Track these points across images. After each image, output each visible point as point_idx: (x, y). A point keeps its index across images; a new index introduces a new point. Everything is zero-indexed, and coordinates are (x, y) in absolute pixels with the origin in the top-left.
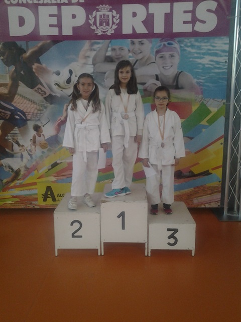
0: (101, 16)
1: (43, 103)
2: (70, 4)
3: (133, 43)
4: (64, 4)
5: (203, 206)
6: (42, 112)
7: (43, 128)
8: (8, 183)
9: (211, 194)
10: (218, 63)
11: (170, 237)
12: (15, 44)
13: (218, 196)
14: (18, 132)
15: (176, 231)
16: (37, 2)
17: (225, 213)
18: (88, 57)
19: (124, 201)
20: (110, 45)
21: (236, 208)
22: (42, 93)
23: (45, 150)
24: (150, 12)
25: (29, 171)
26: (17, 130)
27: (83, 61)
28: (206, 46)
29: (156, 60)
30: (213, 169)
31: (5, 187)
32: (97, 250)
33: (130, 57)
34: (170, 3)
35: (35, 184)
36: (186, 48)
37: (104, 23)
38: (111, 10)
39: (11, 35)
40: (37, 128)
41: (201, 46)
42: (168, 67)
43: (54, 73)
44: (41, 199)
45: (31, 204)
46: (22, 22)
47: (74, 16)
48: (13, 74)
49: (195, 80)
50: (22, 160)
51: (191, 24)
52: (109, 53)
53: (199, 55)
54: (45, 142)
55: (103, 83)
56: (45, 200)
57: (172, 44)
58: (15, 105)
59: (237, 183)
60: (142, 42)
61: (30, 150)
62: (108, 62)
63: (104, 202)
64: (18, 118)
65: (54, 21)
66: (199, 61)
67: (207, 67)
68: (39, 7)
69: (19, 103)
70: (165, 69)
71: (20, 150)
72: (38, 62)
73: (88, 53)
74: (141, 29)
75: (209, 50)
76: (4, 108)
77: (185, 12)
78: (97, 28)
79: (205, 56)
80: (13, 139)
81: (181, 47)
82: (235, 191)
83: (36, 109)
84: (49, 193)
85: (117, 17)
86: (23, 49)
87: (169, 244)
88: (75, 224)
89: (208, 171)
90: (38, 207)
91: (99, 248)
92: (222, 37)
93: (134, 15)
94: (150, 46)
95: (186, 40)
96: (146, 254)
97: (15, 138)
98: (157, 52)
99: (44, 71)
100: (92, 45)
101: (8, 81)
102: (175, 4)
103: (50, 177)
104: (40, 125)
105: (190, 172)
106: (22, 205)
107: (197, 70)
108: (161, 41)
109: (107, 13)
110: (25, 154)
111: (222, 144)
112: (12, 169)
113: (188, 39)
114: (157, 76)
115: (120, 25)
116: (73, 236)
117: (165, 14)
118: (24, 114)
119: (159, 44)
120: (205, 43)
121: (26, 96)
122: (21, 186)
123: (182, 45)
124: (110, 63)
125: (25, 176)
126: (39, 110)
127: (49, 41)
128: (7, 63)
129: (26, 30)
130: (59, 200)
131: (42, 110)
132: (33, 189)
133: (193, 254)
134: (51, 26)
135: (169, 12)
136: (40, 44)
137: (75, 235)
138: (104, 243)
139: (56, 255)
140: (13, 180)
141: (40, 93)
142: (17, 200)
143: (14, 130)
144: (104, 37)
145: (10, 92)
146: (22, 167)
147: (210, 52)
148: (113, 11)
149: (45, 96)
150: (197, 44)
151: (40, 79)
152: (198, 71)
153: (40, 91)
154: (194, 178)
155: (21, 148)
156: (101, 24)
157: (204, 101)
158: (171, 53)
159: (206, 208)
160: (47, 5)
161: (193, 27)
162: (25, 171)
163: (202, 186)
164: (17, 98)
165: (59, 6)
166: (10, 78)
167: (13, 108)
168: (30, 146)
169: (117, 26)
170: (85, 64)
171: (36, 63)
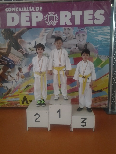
0: (50, 17)
1: (23, 57)
2: (35, 11)
3: (65, 29)
4: (33, 11)
5: (99, 107)
6: (22, 61)
7: (22, 69)
8: (6, 95)
9: (103, 101)
10: (105, 38)
11: (82, 122)
12: (10, 30)
13: (107, 102)
14: (11, 71)
15: (85, 119)
16: (20, 11)
17: (110, 110)
18: (44, 36)
19: (60, 104)
20: (54, 30)
21: (115, 108)
22: (22, 52)
23: (23, 79)
24: (73, 15)
25: (16, 89)
26: (10, 69)
27: (42, 38)
28: (100, 31)
29: (76, 37)
30: (104, 89)
31: (4, 97)
33: (64, 36)
34: (82, 11)
35: (18, 95)
36: (90, 32)
37: (52, 20)
38: (54, 14)
39: (8, 26)
40: (20, 69)
41: (97, 30)
42: (82, 41)
43: (28, 43)
44: (21, 103)
45: (16, 105)
46: (13, 19)
47: (37, 17)
48: (9, 43)
50: (12, 84)
51: (93, 21)
52: (54, 34)
53: (96, 35)
54: (24, 75)
55: (51, 48)
56: (23, 103)
57: (84, 30)
58: (9, 58)
60: (69, 29)
61: (16, 79)
62: (53, 38)
63: (51, 105)
64: (11, 64)
65: (28, 19)
66: (96, 37)
67: (100, 41)
68: (21, 13)
69: (11, 57)
72: (21, 38)
73: (44, 34)
74: (69, 23)
76: (4, 59)
77: (89, 15)
78: (48, 22)
79: (99, 36)
82: (114, 100)
83: (19, 60)
84: (25, 100)
85: (58, 17)
87: (82, 125)
88: (36, 115)
89: (101, 90)
90: (20, 107)
91: (48, 127)
92: (107, 26)
93: (66, 16)
94: (73, 30)
95: (90, 28)
96: (71, 131)
97: (9, 73)
98: (77, 33)
99: (23, 42)
100: (46, 30)
101: (6, 47)
102: (85, 12)
103: (25, 92)
104: (21, 67)
106: (12, 105)
107: (95, 42)
108: (78, 28)
109: (53, 15)
110: (14, 81)
111: (108, 77)
112: (8, 88)
113: (91, 27)
114: (76, 44)
115: (59, 21)
116: (36, 121)
117: (80, 16)
118: (14, 62)
119: (77, 30)
120: (99, 29)
121: (15, 54)
122: (12, 96)
123: (88, 30)
125: (14, 92)
126: (20, 60)
127: (26, 28)
128: (6, 38)
129: (15, 23)
130: (30, 103)
131: (22, 60)
132: (17, 98)
133: (94, 131)
134: (27, 21)
135: (82, 14)
136: (21, 30)
137: (37, 120)
138: (51, 125)
139: (27, 130)
140: (8, 94)
141: (21, 52)
142: (10, 103)
143: (9, 69)
144: (51, 26)
145: (7, 52)
146: (12, 87)
147: (101, 33)
148: (56, 14)
149: (23, 54)
150: (95, 30)
154: (95, 93)
155: (12, 78)
156: (50, 20)
157: (99, 57)
159: (100, 108)
160: (25, 12)
161: (93, 22)
162: (13, 89)
163: (99, 97)
164: (10, 55)
165: (31, 12)
166: (7, 46)
167: (9, 59)
168: (16, 77)
169: (57, 21)
170: (42, 39)
171: (20, 38)
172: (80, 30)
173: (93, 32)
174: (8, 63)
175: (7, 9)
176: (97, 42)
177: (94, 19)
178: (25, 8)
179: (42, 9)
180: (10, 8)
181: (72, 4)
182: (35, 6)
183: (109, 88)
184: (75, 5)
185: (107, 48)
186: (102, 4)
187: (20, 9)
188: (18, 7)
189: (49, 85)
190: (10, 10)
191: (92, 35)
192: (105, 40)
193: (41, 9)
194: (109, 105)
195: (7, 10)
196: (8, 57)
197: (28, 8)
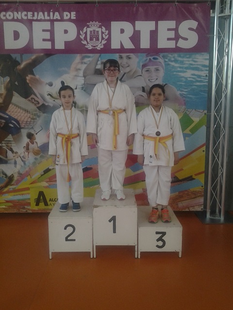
0: (91, 32)
1: (36, 113)
2: (62, 20)
3: (121, 57)
4: (57, 20)
5: (187, 210)
6: (35, 120)
7: (36, 136)
8: (2, 188)
9: (194, 198)
10: (199, 76)
11: (158, 240)
12: (10, 57)
13: (202, 200)
15: (164, 234)
16: (32, 18)
17: (208, 216)
18: (79, 69)
19: (116, 206)
20: (100, 59)
21: (217, 211)
22: (35, 102)
23: (38, 157)
24: (137, 29)
25: (22, 176)
26: (11, 137)
27: (75, 73)
28: (188, 61)
29: (142, 73)
30: (196, 175)
32: (90, 252)
34: (154, 22)
35: (28, 189)
36: (170, 63)
37: (94, 39)
38: (100, 27)
39: (6, 48)
40: (30, 136)
41: (183, 61)
42: (154, 80)
43: (47, 84)
44: (33, 203)
45: (24, 208)
46: (16, 35)
47: (66, 32)
48: (7, 84)
49: (179, 92)
50: (16, 167)
51: (175, 41)
53: (181, 69)
54: (38, 149)
56: (37, 204)
57: (157, 59)
58: (9, 114)
59: (218, 187)
60: (130, 56)
61: (23, 157)
62: (98, 74)
63: (96, 207)
64: (13, 126)
65: (47, 35)
66: (182, 74)
68: (33, 22)
69: (13, 112)
70: (151, 81)
71: (14, 157)
72: (32, 73)
73: (79, 66)
74: (129, 45)
75: (192, 64)
77: (169, 30)
78: (88, 43)
79: (188, 71)
80: (7, 146)
81: (165, 61)
82: (216, 195)
84: (41, 198)
85: (106, 33)
86: (17, 61)
87: (158, 246)
88: (68, 228)
90: (31, 212)
91: (91, 251)
92: (203, 53)
93: (122, 31)
94: (137, 60)
95: (170, 55)
96: (136, 257)
97: (9, 145)
98: (144, 66)
99: (37, 82)
100: (83, 58)
101: (3, 91)
102: (160, 23)
103: (42, 183)
105: (174, 177)
106: (15, 209)
108: (147, 56)
109: (97, 29)
110: (19, 160)
111: (204, 151)
112: (6, 175)
113: (172, 55)
114: (143, 88)
115: (109, 40)
116: (67, 239)
117: (151, 31)
118: (18, 122)
119: (145, 59)
120: (188, 58)
121: (20, 106)
122: (15, 191)
123: (167, 60)
124: (100, 75)
125: (18, 182)
126: (32, 119)
127: (42, 54)
128: (2, 74)
129: (21, 44)
130: (51, 204)
131: (36, 119)
132: (26, 194)
133: (180, 256)
134: (44, 40)
135: (154, 29)
136: (34, 57)
137: (69, 238)
138: (96, 246)
139: (51, 258)
140: (6, 186)
141: (33, 103)
142: (10, 204)
144: (94, 51)
145: (4, 101)
146: (15, 173)
147: (191, 66)
148: (103, 27)
149: (38, 105)
150: (180, 59)
151: (34, 89)
152: (181, 84)
153: (33, 101)
154: (178, 183)
155: (14, 155)
156: (91, 39)
157: (187, 112)
158: (156, 67)
159: (190, 211)
160: (40, 20)
161: (176, 44)
162: (18, 177)
163: (186, 191)
164: (11, 107)
165: (52, 22)
166: (4, 88)
167: (8, 117)
168: (23, 152)
169: (106, 42)
170: (76, 76)
171: (30, 74)
172: (150, 59)
173: (176, 63)
174: (7, 124)
175: (3, 13)
176: (182, 83)
177: (177, 37)
178: (41, 13)
179: (75, 15)
180: (9, 13)
181: (135, 8)
182: (61, 9)
183: (206, 172)
184: (140, 9)
185: (203, 95)
186: (193, 8)
187: (30, 14)
188: (27, 10)
189: (91, 168)
190: (10, 15)
191: (173, 70)
192: (200, 79)
193: (73, 15)
194: (205, 207)
195: (4, 16)
196: (7, 112)
197: (46, 13)
